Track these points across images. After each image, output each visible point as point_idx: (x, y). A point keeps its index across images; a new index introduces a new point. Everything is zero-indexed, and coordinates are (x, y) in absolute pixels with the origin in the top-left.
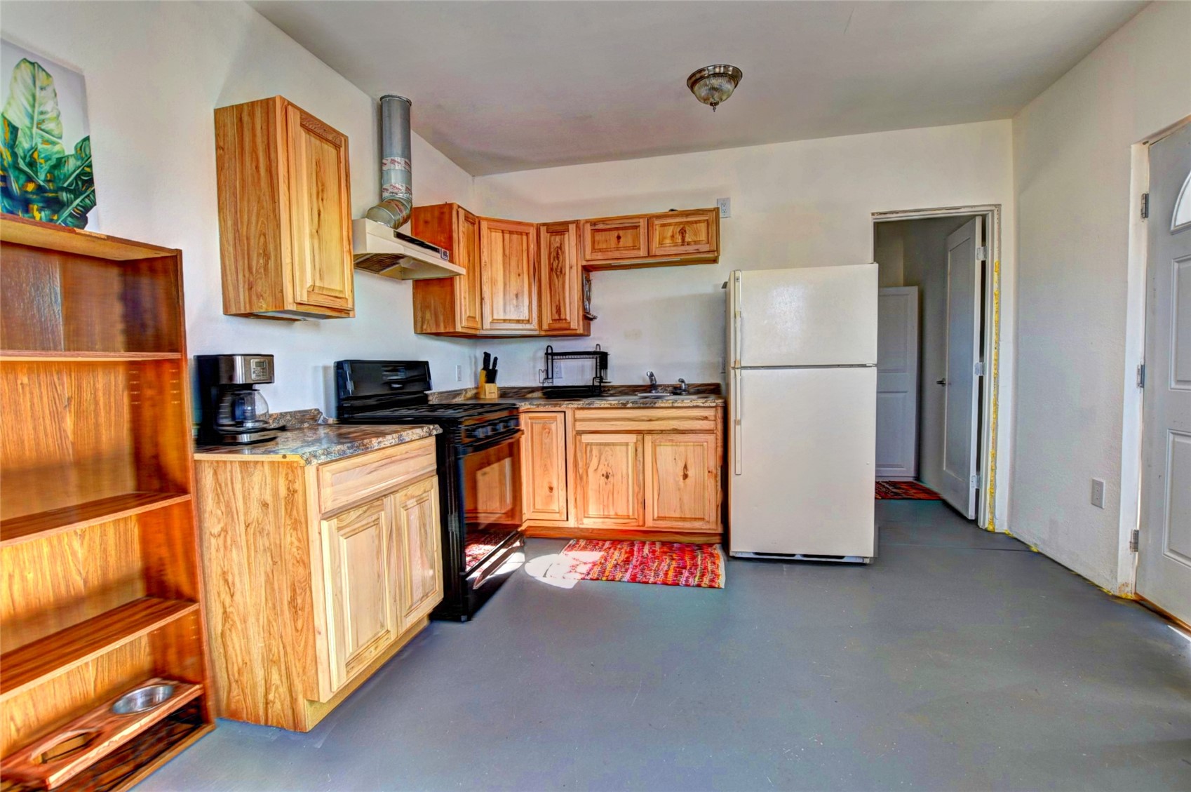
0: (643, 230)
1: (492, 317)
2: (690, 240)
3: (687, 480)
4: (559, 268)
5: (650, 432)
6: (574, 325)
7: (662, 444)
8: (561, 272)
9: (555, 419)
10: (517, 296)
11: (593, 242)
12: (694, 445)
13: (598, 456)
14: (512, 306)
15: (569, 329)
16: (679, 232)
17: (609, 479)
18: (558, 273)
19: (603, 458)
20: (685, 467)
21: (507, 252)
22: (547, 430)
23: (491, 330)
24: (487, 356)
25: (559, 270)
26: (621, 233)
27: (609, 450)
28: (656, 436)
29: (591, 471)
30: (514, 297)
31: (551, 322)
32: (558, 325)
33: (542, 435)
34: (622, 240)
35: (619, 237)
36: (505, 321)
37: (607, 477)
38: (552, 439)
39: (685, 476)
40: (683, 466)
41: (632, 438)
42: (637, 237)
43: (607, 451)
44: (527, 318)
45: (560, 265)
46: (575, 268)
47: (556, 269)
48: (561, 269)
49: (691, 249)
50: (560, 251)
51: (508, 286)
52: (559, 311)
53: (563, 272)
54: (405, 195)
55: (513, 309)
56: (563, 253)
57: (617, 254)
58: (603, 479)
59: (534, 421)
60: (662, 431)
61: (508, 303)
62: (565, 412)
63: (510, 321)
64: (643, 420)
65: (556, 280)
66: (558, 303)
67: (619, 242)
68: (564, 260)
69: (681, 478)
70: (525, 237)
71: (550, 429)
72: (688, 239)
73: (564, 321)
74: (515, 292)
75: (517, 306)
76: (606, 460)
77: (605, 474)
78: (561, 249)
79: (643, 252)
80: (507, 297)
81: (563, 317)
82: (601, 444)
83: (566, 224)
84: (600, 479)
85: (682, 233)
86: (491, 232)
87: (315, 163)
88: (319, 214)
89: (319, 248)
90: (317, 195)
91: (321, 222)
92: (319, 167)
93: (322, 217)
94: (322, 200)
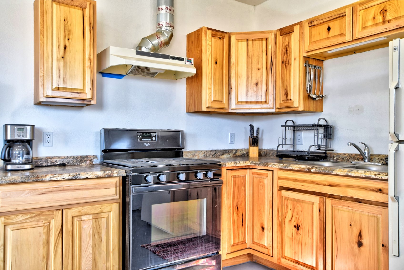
0: (348, 18)
1: (237, 100)
2: (390, 18)
3: (362, 248)
4: (287, 61)
5: (331, 196)
6: (296, 104)
7: (340, 208)
8: (288, 63)
9: (266, 175)
10: (257, 84)
11: (310, 36)
12: (368, 215)
13: (292, 210)
14: (252, 92)
15: (293, 107)
16: (380, 13)
17: (299, 231)
18: (287, 65)
19: (295, 211)
20: (360, 235)
21: (250, 54)
22: (262, 183)
23: (236, 109)
24: (252, 127)
25: (287, 63)
26: (331, 24)
27: (299, 206)
28: (334, 201)
29: (287, 220)
30: (255, 85)
31: (282, 102)
32: (286, 105)
33: (259, 187)
34: (331, 31)
35: (329, 29)
36: (247, 102)
37: (298, 229)
38: (264, 190)
39: (360, 244)
40: (358, 233)
41: (316, 199)
42: (343, 26)
43: (298, 207)
44: (264, 100)
45: (288, 59)
46: (298, 59)
47: (285, 62)
48: (289, 61)
49: (392, 26)
50: (288, 48)
51: (250, 78)
52: (286, 94)
53: (290, 64)
54: (168, 28)
55: (253, 94)
56: (290, 49)
57: (328, 43)
58: (295, 229)
59: (255, 176)
60: (341, 197)
61: (250, 90)
62: (273, 171)
63: (251, 103)
64: (324, 185)
65: (285, 71)
66: (286, 87)
67: (329, 33)
68: (290, 54)
69: (356, 246)
70: (264, 42)
71: (263, 183)
72: (389, 16)
73: (290, 101)
74: (255, 82)
75: (256, 92)
76: (297, 214)
77: (296, 226)
78: (289, 46)
79: (348, 37)
80: (249, 85)
81: (289, 98)
82: (294, 200)
83: (292, 26)
84: (292, 230)
85: (383, 13)
86: (238, 41)
87: (63, 20)
88: (65, 48)
89: (64, 66)
90: (64, 37)
91: (66, 52)
92: (67, 22)
93: (67, 49)
94: (68, 39)
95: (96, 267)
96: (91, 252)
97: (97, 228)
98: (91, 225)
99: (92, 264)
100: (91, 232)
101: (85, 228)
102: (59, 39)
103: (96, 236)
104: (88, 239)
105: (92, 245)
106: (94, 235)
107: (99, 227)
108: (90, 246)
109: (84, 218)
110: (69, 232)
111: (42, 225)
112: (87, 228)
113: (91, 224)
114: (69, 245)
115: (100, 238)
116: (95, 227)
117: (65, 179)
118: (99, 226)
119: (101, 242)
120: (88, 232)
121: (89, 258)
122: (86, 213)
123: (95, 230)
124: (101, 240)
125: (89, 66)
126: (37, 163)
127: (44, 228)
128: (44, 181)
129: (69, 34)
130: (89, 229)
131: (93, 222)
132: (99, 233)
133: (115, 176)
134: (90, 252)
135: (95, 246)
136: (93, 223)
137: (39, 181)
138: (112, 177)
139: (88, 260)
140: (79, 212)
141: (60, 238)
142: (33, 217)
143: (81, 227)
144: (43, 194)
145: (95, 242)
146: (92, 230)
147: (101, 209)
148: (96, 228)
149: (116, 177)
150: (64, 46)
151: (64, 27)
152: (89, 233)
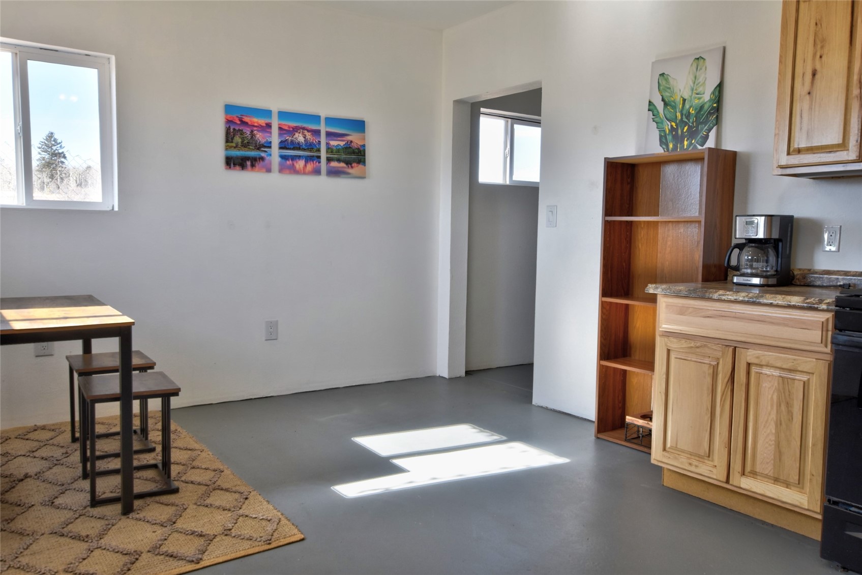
87: (815, 24)
88: (814, 74)
89: (811, 108)
90: (813, 56)
91: (815, 82)
92: (820, 25)
93: (818, 76)
94: (821, 57)
95: (780, 460)
96: (774, 431)
97: (785, 395)
98: (776, 386)
99: (773, 452)
100: (775, 397)
101: (766, 386)
102: (804, 62)
103: (783, 407)
104: (769, 408)
105: (775, 420)
106: (779, 405)
107: (789, 395)
108: (771, 420)
109: (766, 371)
110: (742, 385)
111: (708, 362)
112: (769, 388)
113: (776, 384)
114: (741, 406)
115: (790, 414)
116: (782, 391)
117: (738, 300)
118: (789, 392)
119: (791, 420)
120: (770, 396)
121: (770, 439)
122: (768, 362)
123: (782, 396)
124: (791, 418)
125: (857, 97)
126: (805, 280)
127: (710, 367)
128: (711, 299)
129: (822, 47)
130: (772, 391)
131: (778, 381)
132: (788, 403)
133: (821, 308)
134: (771, 430)
135: (781, 424)
136: (778, 384)
137: (705, 298)
138: (816, 309)
139: (767, 443)
140: (758, 358)
141: (728, 388)
142: (698, 347)
143: (759, 384)
144: (708, 317)
145: (780, 418)
146: (776, 394)
147: (792, 364)
148: (783, 394)
149: (823, 310)
150: (813, 71)
151: (815, 37)
152: (772, 398)
